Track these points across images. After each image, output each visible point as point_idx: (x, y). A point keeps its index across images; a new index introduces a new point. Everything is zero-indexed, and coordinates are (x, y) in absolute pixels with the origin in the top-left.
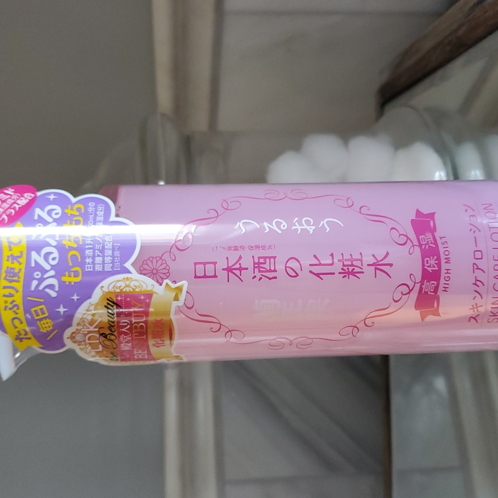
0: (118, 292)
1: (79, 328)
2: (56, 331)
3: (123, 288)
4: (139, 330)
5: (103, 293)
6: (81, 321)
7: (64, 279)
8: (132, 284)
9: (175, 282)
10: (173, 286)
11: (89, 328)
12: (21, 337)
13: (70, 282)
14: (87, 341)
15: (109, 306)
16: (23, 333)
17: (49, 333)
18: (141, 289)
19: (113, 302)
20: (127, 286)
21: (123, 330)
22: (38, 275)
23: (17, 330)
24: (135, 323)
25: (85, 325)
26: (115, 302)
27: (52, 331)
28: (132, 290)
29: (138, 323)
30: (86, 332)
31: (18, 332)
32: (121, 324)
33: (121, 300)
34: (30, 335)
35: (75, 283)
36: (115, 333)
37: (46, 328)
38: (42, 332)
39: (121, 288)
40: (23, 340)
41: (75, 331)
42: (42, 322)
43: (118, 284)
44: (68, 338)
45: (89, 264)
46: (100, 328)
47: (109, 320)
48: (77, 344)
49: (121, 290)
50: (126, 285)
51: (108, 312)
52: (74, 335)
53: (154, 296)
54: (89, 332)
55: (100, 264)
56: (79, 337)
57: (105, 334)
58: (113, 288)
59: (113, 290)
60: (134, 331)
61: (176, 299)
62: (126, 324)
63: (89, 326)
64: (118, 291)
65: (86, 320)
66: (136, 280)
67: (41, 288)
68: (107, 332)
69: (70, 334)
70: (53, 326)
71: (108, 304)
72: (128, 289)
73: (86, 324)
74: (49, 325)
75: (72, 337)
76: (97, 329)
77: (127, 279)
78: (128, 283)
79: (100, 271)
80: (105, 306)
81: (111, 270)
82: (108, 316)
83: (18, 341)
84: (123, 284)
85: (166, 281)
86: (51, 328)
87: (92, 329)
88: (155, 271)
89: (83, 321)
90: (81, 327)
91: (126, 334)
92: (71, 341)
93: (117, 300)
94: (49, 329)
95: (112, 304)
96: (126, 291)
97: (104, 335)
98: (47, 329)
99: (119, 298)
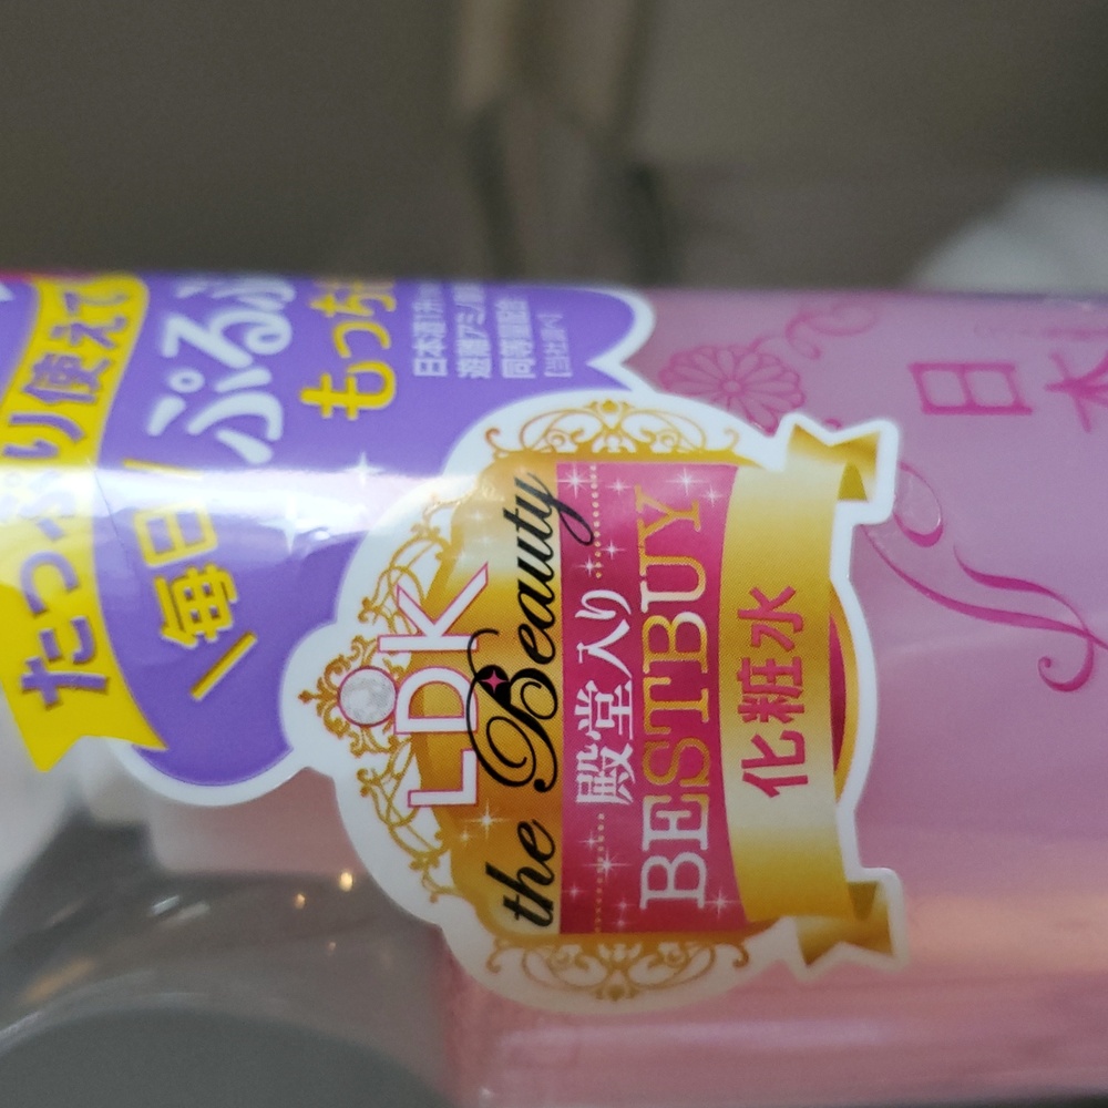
0: (568, 455)
1: (369, 631)
2: (249, 643)
3: (592, 442)
4: (673, 656)
5: (495, 456)
6: (384, 588)
7: (310, 397)
8: (633, 426)
9: (835, 423)
10: (832, 438)
11: (420, 633)
12: (55, 669)
13: (337, 411)
14: (405, 724)
15: (525, 515)
16: (69, 644)
17: (210, 653)
18: (676, 447)
19: (548, 499)
20: (607, 432)
21: (595, 650)
22: (187, 380)
23: (44, 624)
24: (656, 608)
25: (401, 612)
26: (555, 495)
27: (228, 640)
28: (632, 448)
29: (670, 610)
30: (403, 661)
31: (47, 638)
32: (581, 614)
33: (585, 491)
34: (104, 664)
35: (362, 412)
36: (554, 671)
37: (196, 618)
38: (173, 645)
39: (581, 439)
40: (66, 695)
41: (348, 653)
42: (180, 587)
43: (569, 424)
44: (305, 697)
45: (428, 355)
46: (475, 635)
47: (524, 588)
48: (347, 741)
49: (585, 448)
50: (605, 426)
51: (522, 544)
52: (336, 680)
53: (743, 475)
54: (422, 659)
55: (480, 358)
56: (363, 698)
57: (501, 673)
58: (545, 435)
59: (542, 444)
60: (649, 658)
61: (853, 490)
62: (608, 615)
63: (421, 621)
64: (570, 448)
65: (406, 583)
66: (647, 412)
67: (197, 425)
68: (513, 660)
69: (320, 673)
70: (234, 608)
71: (520, 501)
72: (614, 445)
73: (405, 604)
74: (217, 601)
75: (327, 696)
76: (461, 643)
77: (609, 406)
78: (612, 420)
79: (481, 379)
80: (507, 514)
81: (532, 376)
82: (522, 564)
83: (36, 698)
84: (590, 426)
85: (790, 421)
86: (226, 623)
87: (434, 638)
88: (733, 386)
89: (396, 591)
90: (381, 627)
91: (607, 678)
92: (319, 722)
93: (561, 486)
94: (211, 629)
95: (542, 506)
96: (605, 449)
97: (494, 681)
98: (199, 629)
99: (575, 480)
